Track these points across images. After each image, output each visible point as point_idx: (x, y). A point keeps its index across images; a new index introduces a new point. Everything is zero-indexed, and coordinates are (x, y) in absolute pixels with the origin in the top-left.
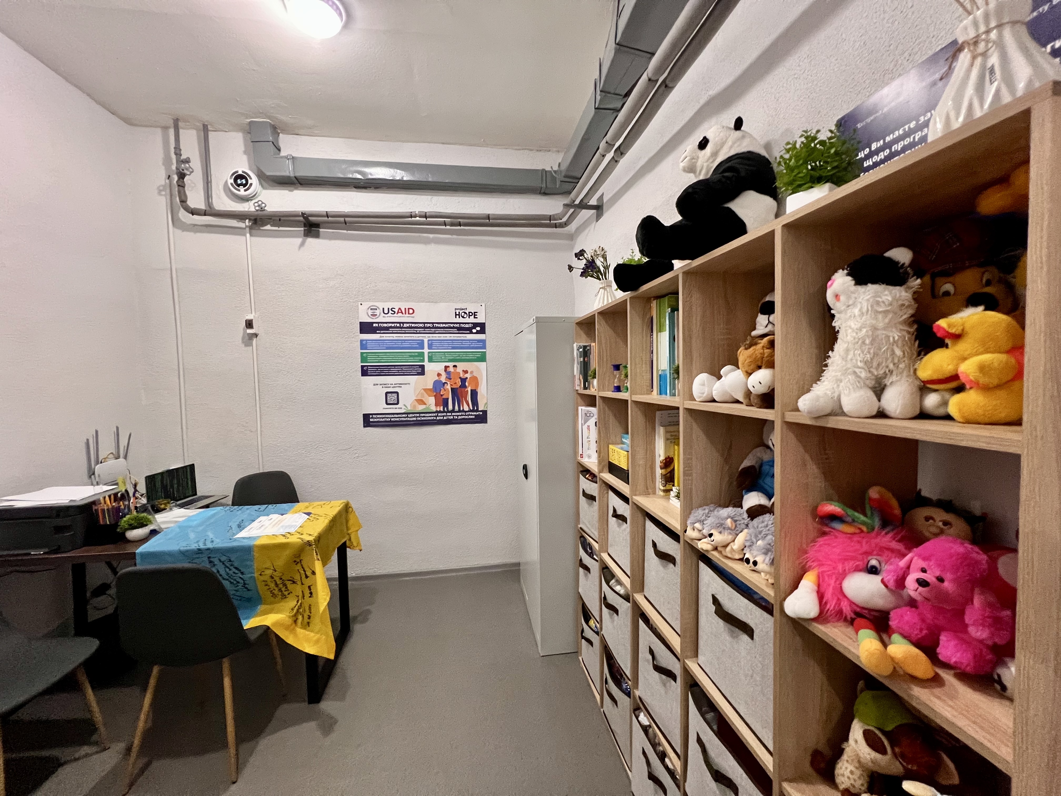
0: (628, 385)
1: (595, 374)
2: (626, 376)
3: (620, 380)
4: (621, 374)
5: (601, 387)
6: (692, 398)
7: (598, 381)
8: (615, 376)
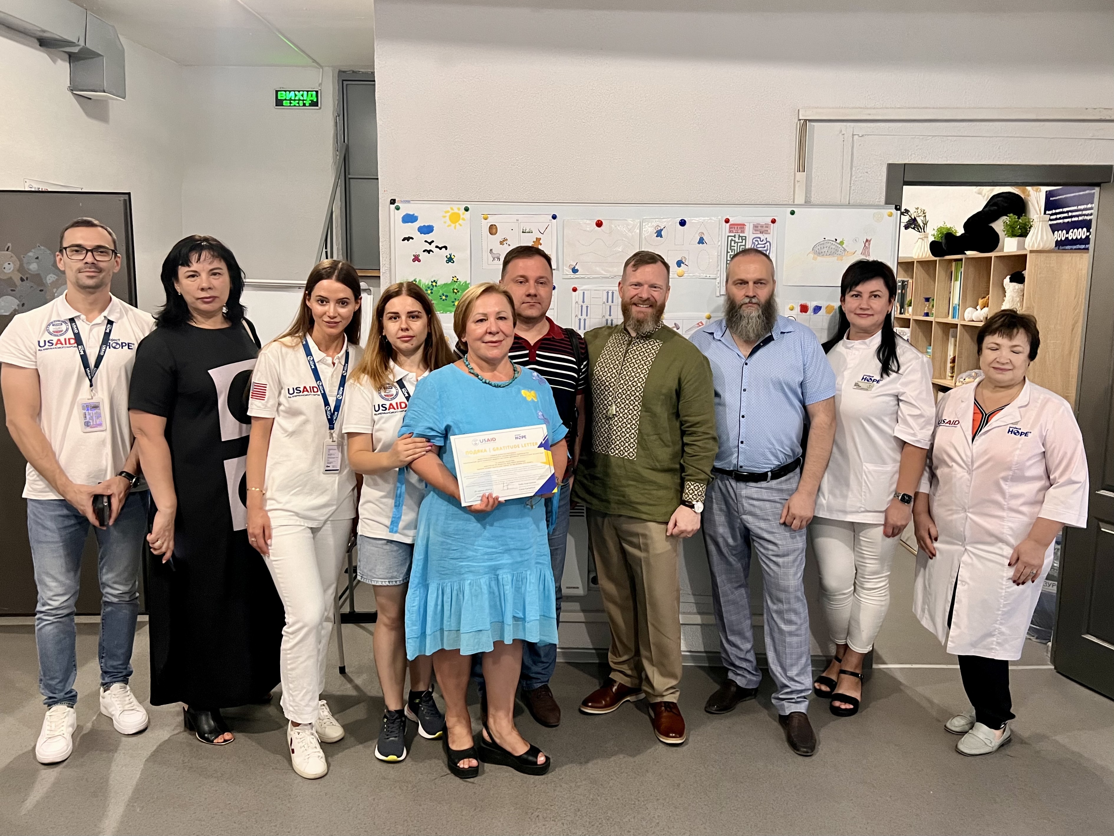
0: (934, 312)
1: (911, 303)
2: (933, 306)
3: (928, 308)
4: (929, 305)
5: (914, 313)
6: (964, 320)
7: (913, 308)
8: (926, 306)
